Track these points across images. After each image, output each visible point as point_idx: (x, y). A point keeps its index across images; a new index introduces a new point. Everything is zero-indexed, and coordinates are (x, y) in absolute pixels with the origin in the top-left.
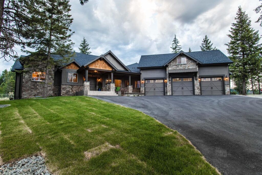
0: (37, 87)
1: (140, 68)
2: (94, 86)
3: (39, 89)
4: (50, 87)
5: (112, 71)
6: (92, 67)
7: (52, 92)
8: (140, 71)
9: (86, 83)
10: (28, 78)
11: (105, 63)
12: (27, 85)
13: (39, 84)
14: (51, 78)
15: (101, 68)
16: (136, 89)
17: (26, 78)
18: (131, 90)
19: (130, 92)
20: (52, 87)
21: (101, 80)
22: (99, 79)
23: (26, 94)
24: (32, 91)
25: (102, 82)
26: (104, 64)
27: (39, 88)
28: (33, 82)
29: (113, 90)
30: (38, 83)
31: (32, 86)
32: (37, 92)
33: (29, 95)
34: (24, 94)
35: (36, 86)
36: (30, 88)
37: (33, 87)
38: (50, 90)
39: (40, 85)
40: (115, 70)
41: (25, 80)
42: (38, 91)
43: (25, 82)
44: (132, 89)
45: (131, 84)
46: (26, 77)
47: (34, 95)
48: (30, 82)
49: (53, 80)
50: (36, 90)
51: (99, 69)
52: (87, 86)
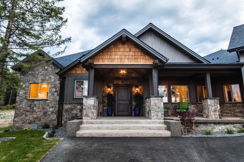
0: (35, 108)
1: (239, 48)
2: (127, 102)
3: (37, 112)
4: (53, 107)
5: (155, 66)
6: (103, 62)
7: (55, 116)
8: (239, 57)
9: (87, 100)
10: (23, 95)
11: (134, 49)
12: (21, 106)
13: (37, 103)
14: (55, 92)
15: (124, 62)
16: (229, 105)
17: (21, 95)
18: (215, 111)
19: (214, 118)
20: (56, 107)
21: (141, 90)
22: (137, 87)
23: (18, 121)
24: (26, 116)
25: (143, 94)
26: (131, 53)
27: (37, 110)
28: (29, 100)
29: (160, 114)
30: (35, 103)
31: (28, 107)
32: (33, 116)
33: (23, 123)
34: (16, 121)
35: (33, 107)
36: (25, 111)
37: (28, 109)
38: (52, 112)
39: (38, 105)
40: (160, 61)
41: (19, 98)
42: (35, 116)
43: (19, 101)
44: (219, 108)
45: (215, 96)
46: (20, 93)
47: (29, 122)
48: (25, 101)
49: (58, 95)
50: (32, 114)
51: (120, 63)
52: (90, 108)
